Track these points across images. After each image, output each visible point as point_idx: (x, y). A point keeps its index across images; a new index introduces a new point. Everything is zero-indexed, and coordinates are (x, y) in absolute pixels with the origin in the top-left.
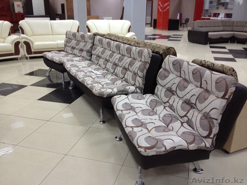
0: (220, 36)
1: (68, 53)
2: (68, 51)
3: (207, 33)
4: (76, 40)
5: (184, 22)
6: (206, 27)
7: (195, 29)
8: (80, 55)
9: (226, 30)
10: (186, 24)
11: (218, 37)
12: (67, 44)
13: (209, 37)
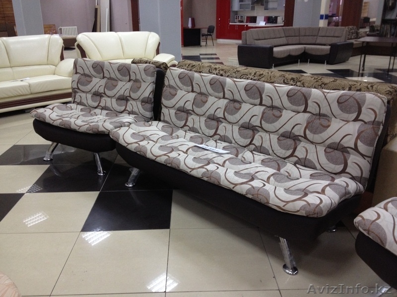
0: (288, 54)
1: (85, 106)
2: (84, 101)
3: (271, 49)
4: (104, 77)
5: (206, 33)
6: (265, 39)
7: (248, 43)
8: (123, 108)
9: (290, 43)
10: (211, 35)
11: (286, 55)
12: (81, 87)
13: (275, 55)
